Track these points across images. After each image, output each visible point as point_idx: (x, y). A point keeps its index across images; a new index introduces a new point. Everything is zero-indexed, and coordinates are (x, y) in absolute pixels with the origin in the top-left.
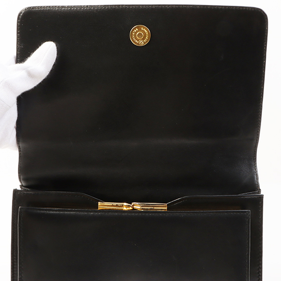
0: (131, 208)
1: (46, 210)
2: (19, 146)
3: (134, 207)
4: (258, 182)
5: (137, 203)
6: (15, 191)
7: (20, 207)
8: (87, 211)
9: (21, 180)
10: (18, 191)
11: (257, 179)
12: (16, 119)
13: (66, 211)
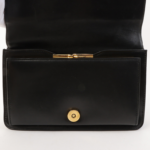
0: (72, 57)
1: (22, 59)
2: (6, 24)
3: (74, 56)
4: (142, 45)
5: (76, 54)
6: (4, 50)
7: (7, 59)
8: (46, 59)
9: (8, 44)
10: (6, 50)
11: (142, 43)
12: (4, 8)
13: (35, 59)
